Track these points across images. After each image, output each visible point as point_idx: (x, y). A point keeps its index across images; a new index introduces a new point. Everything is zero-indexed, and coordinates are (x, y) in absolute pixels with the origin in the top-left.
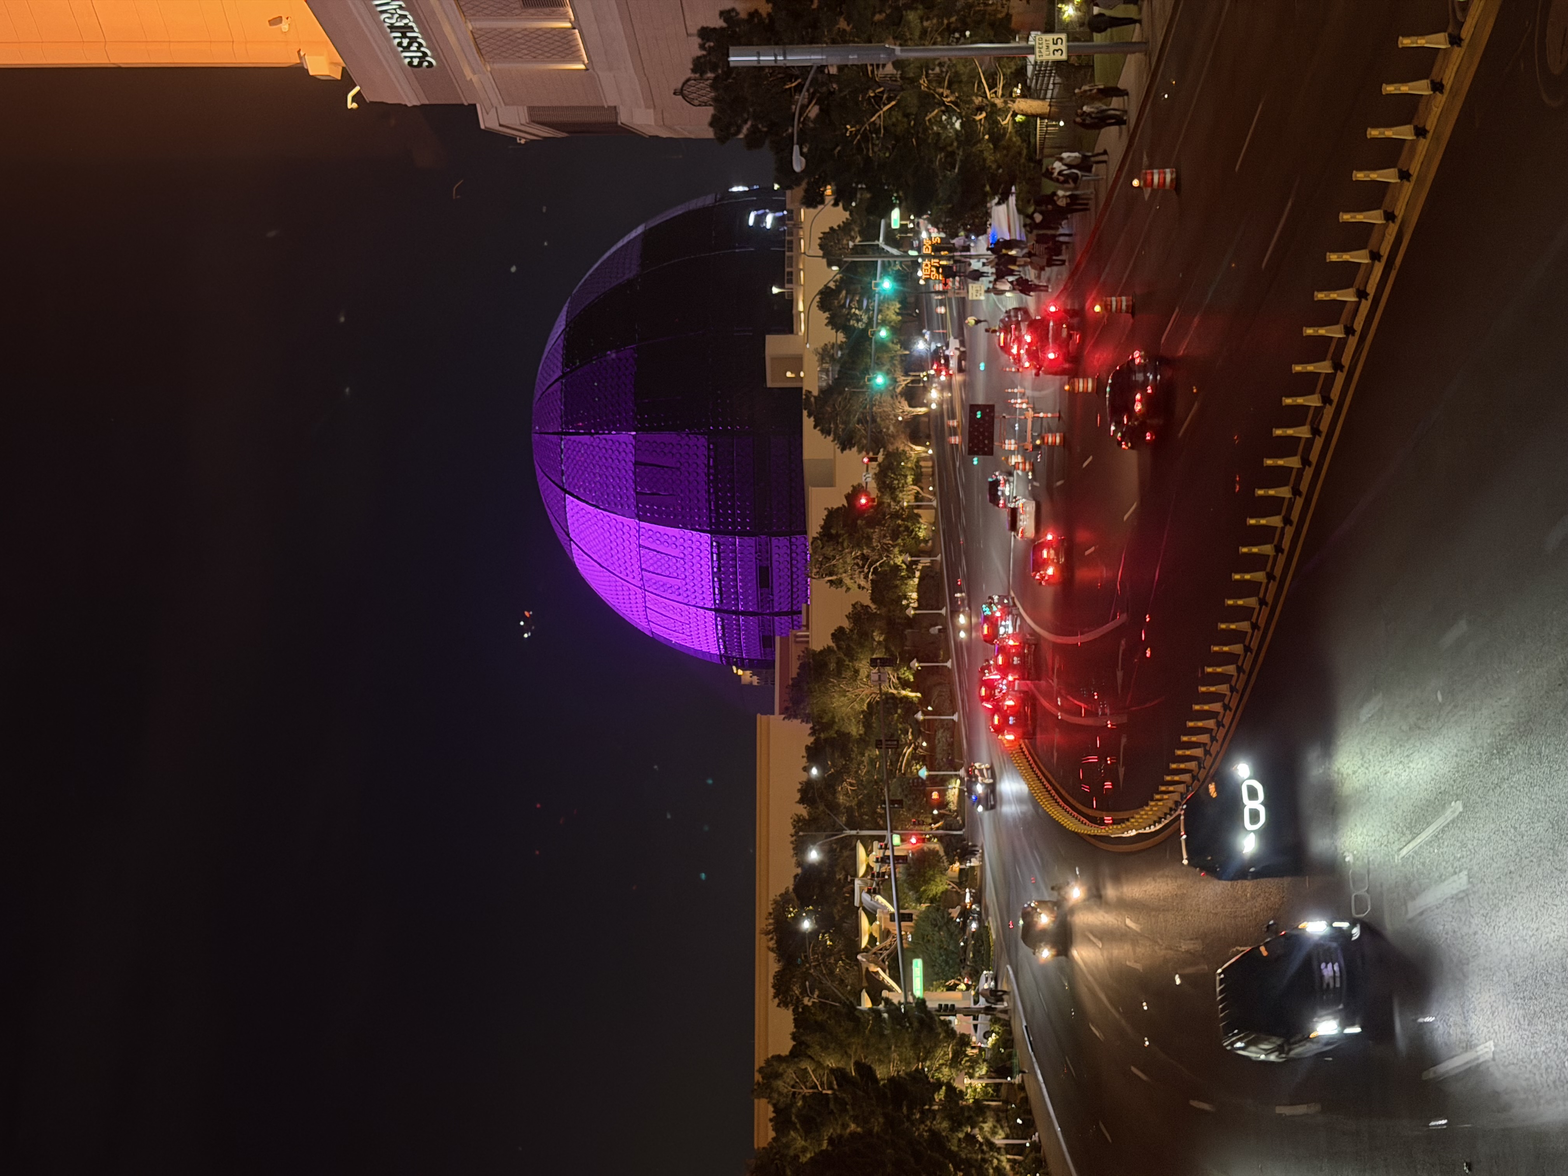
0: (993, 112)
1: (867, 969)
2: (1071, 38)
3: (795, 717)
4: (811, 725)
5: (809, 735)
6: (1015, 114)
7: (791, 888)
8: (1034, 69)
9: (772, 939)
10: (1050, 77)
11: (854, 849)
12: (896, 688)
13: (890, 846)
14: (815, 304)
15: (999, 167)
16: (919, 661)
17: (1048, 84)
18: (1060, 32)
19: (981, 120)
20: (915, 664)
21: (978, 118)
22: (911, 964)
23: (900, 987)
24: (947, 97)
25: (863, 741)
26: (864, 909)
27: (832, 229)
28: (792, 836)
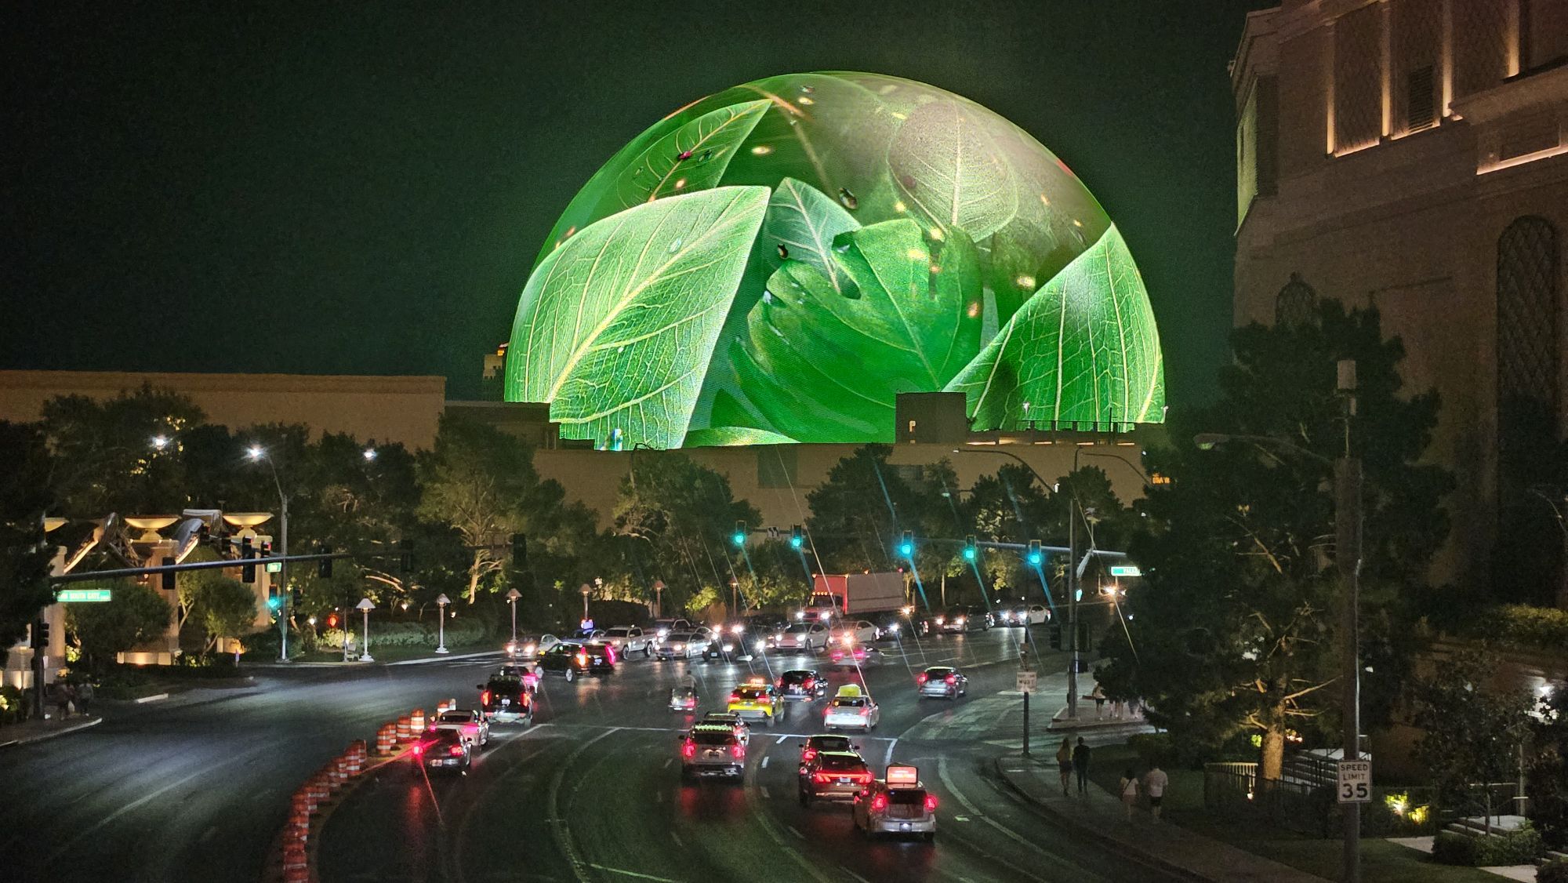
0: (1267, 703)
1: (97, 526)
2: (1366, 808)
3: (442, 429)
4: (432, 450)
5: (419, 449)
6: (1263, 733)
7: (210, 422)
8: (1322, 759)
9: (138, 394)
10: (1312, 780)
11: (261, 510)
12: (480, 569)
13: (267, 558)
14: (1011, 461)
15: (1192, 711)
16: (518, 601)
17: (1300, 777)
18: (1373, 794)
19: (1256, 686)
20: (514, 596)
21: (1258, 682)
22: (106, 588)
23: (72, 570)
24: (1287, 641)
25: (407, 521)
26: (178, 522)
27: (1109, 483)
28: (281, 424)
